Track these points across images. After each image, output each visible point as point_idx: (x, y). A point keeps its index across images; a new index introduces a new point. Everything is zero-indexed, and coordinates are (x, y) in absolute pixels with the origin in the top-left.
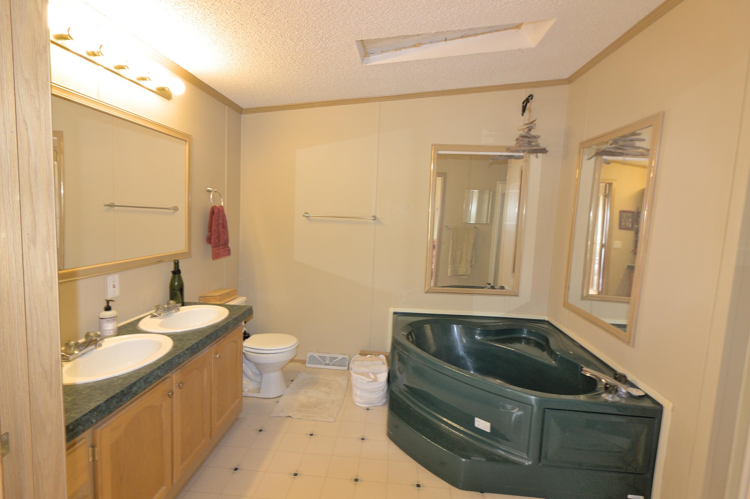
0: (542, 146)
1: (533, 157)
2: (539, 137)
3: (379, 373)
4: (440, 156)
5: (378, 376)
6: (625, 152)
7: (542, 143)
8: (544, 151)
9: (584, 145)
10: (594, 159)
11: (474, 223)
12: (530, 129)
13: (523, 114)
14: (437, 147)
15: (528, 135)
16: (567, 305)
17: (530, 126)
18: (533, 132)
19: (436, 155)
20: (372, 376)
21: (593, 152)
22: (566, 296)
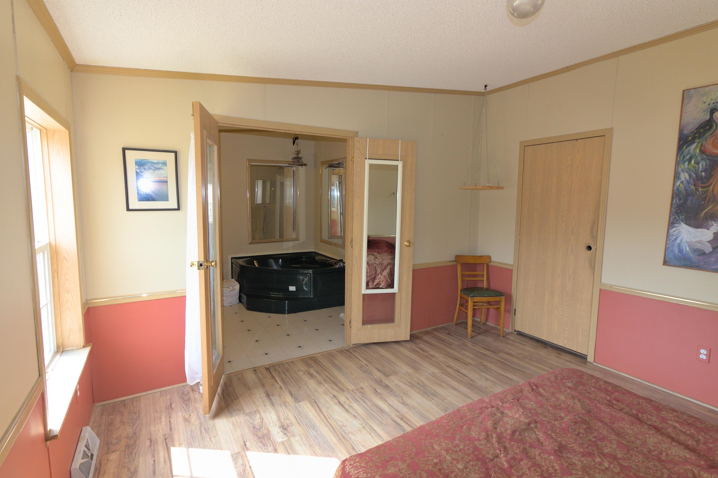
0: (304, 163)
1: (300, 167)
2: (303, 158)
3: (235, 286)
4: (251, 166)
5: (235, 287)
6: (340, 166)
7: (304, 161)
8: (305, 165)
9: (323, 163)
10: (328, 168)
11: (261, 203)
12: (298, 154)
13: (293, 145)
14: (250, 161)
15: (298, 157)
16: (322, 241)
17: (298, 153)
18: (299, 156)
19: (249, 166)
20: (232, 288)
21: (327, 166)
22: (321, 236)
